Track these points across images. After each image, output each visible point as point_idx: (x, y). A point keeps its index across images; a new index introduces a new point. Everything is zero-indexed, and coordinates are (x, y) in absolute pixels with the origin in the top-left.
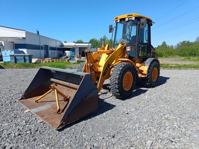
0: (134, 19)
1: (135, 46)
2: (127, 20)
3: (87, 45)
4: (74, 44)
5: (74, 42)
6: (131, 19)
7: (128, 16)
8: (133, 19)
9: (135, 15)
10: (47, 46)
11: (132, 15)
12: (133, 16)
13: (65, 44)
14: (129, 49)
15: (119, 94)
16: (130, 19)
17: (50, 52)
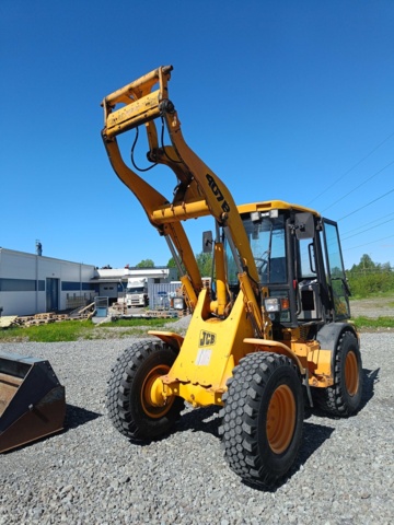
0: (275, 214)
1: (288, 290)
2: (255, 217)
3: (159, 272)
4: (127, 272)
5: (127, 268)
6: (267, 214)
7: (258, 206)
8: (273, 216)
9: (279, 204)
10: (57, 280)
11: (269, 205)
12: (273, 207)
13: (103, 273)
14: (274, 305)
15: (255, 473)
16: (263, 215)
17: (63, 294)
